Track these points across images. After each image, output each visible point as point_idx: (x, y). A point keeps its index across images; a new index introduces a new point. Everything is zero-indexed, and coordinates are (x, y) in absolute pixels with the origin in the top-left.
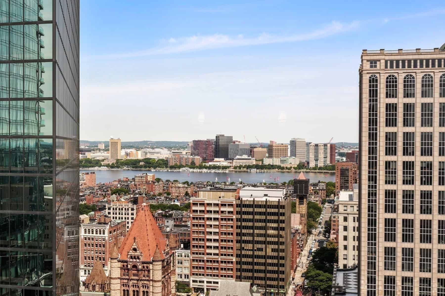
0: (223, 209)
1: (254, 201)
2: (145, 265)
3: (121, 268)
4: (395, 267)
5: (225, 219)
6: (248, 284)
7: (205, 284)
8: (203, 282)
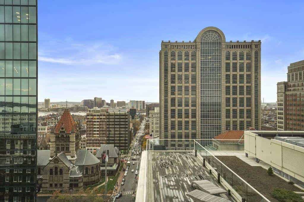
0: (101, 117)
1: (114, 113)
2: (67, 135)
3: (56, 137)
4: (175, 129)
5: (102, 122)
6: (113, 145)
7: (93, 150)
8: (92, 149)
